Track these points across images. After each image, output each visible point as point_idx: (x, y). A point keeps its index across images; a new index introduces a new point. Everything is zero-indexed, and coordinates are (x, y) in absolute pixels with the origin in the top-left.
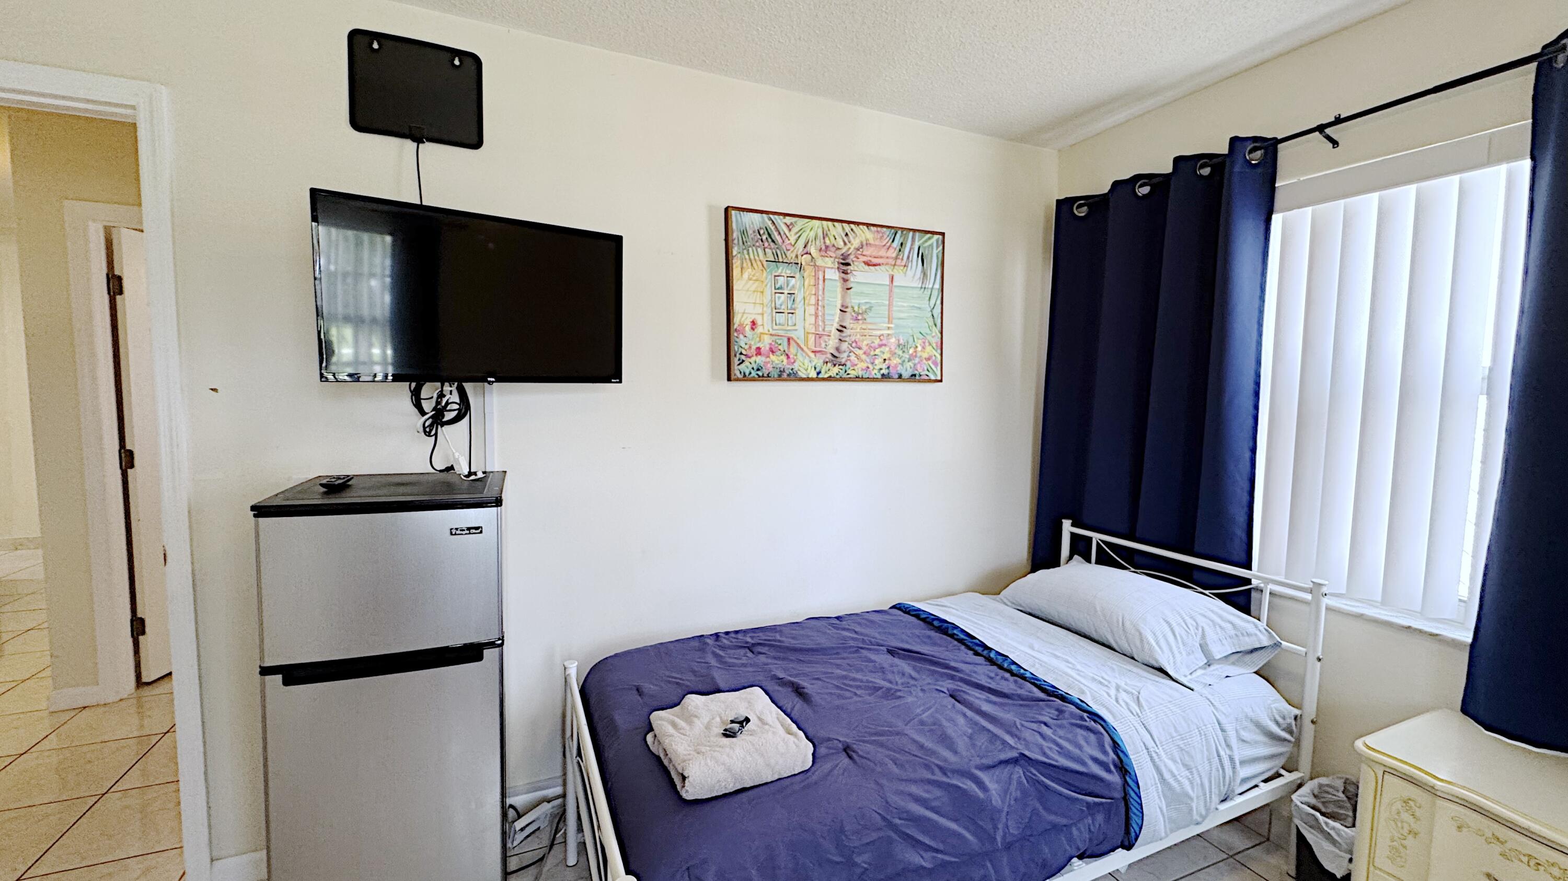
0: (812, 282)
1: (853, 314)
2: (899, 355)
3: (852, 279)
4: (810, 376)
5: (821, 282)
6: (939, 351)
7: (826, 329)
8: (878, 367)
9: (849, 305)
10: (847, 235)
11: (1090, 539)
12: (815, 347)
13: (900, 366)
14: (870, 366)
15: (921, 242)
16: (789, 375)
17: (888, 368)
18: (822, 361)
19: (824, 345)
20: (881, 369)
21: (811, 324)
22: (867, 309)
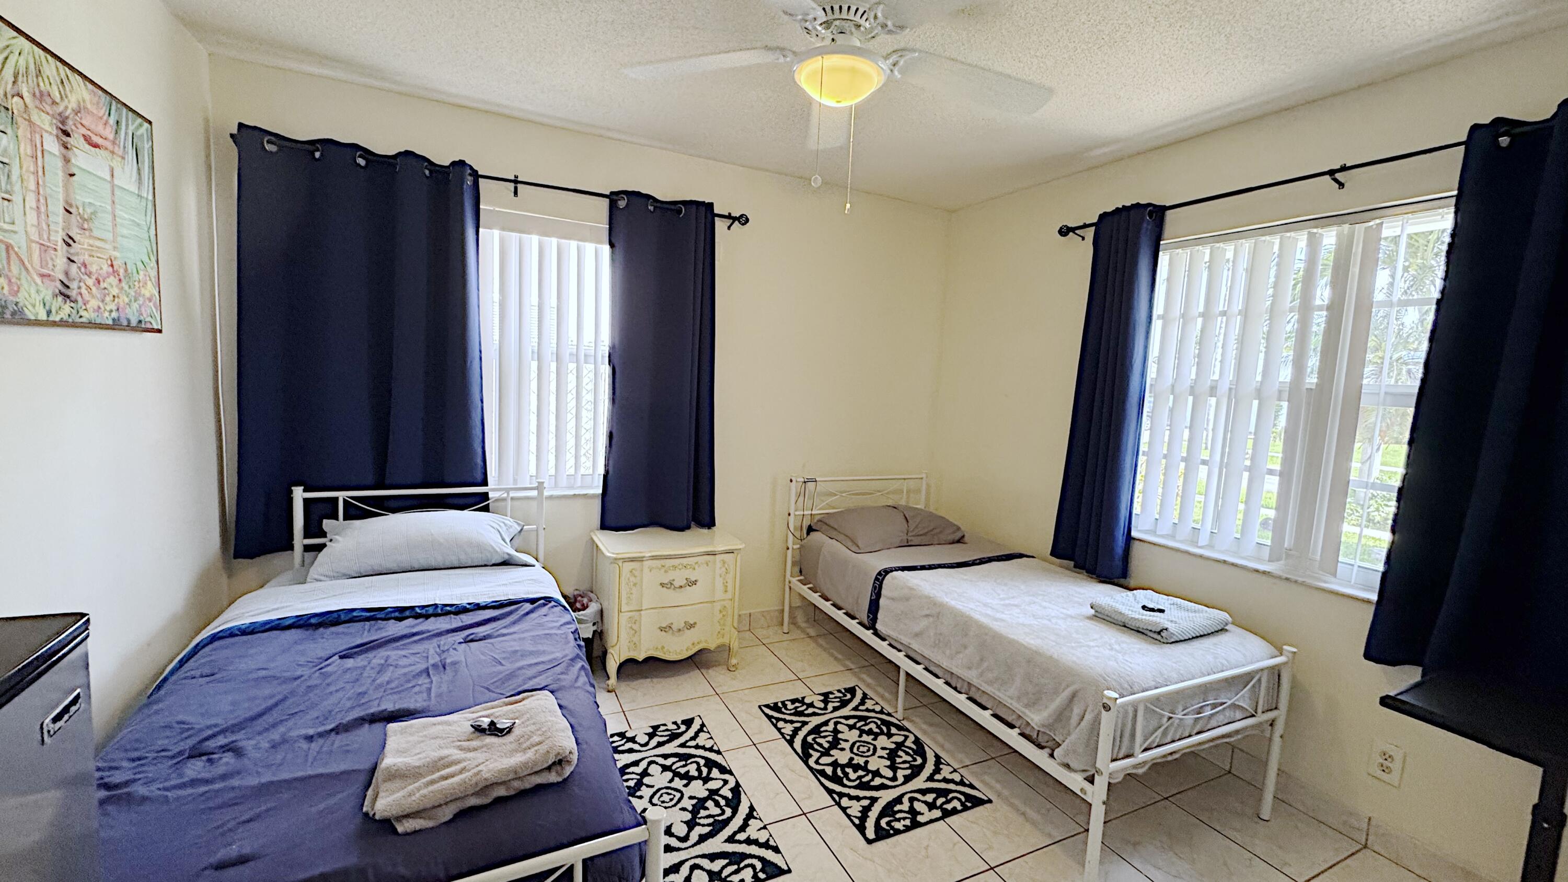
0: (29, 152)
1: (79, 218)
2: (126, 291)
3: (73, 161)
4: (39, 318)
5: (39, 154)
6: (157, 289)
7: (52, 238)
8: (108, 308)
9: (74, 203)
12: (42, 267)
13: (127, 307)
14: (102, 306)
15: (135, 126)
16: (14, 314)
18: (50, 293)
19: (50, 265)
20: (111, 311)
21: (33, 225)
22: (92, 213)
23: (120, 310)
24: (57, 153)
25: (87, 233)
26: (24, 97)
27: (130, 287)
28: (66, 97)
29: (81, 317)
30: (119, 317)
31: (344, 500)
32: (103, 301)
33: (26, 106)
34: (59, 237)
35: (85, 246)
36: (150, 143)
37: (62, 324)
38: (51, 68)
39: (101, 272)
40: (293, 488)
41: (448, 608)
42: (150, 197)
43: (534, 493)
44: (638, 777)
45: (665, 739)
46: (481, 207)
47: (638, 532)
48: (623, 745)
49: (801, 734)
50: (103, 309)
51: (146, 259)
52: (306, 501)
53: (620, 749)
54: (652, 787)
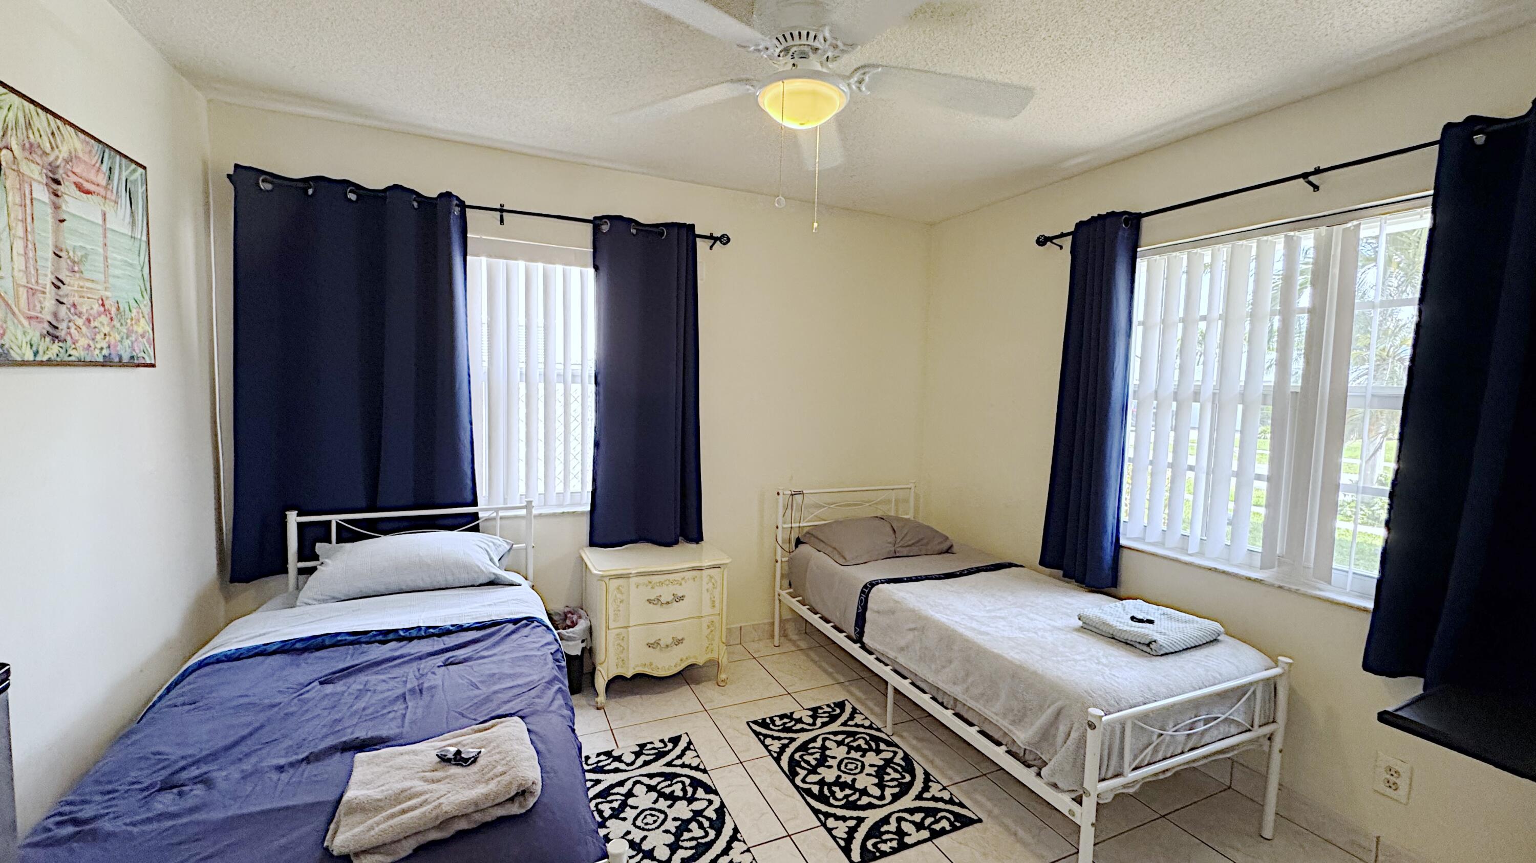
0: (18, 200)
1: (68, 261)
2: (118, 330)
3: (64, 207)
4: (26, 359)
5: (28, 202)
6: (151, 325)
7: (40, 281)
8: (99, 346)
9: (63, 247)
10: (53, 134)
12: (29, 309)
13: (119, 344)
14: (91, 343)
15: (129, 171)
17: (109, 347)
18: (38, 334)
19: (38, 308)
20: (102, 349)
21: (20, 271)
22: (82, 256)
23: (112, 347)
24: (47, 200)
25: (77, 275)
26: (13, 149)
27: (122, 324)
28: (57, 147)
29: (70, 355)
30: (110, 354)
31: (337, 523)
32: (93, 339)
33: (15, 158)
34: (47, 280)
35: (76, 288)
36: (144, 187)
37: (49, 363)
38: (41, 121)
39: (91, 312)
40: (287, 513)
41: (431, 630)
42: (144, 238)
43: (523, 512)
44: (623, 798)
45: (651, 757)
46: (468, 235)
47: (627, 548)
48: (609, 764)
49: (789, 751)
50: (93, 346)
51: (139, 297)
52: (300, 525)
53: (606, 768)
54: (637, 808)
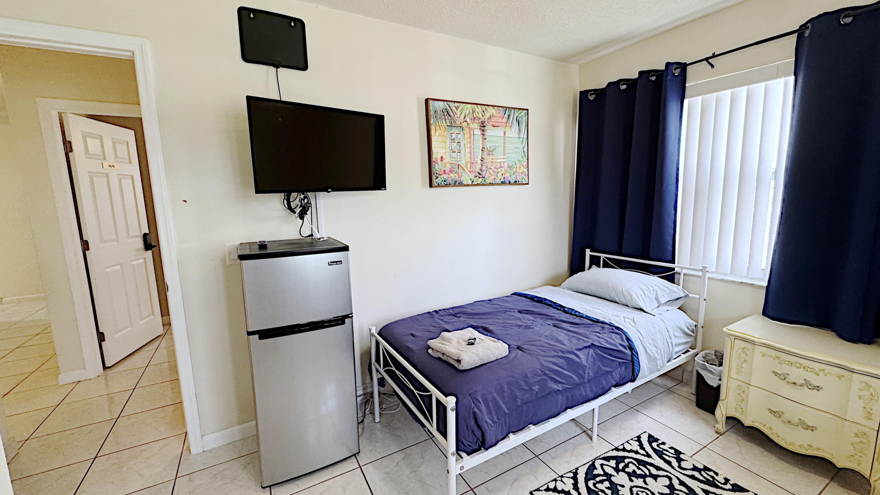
0: (468, 136)
1: (487, 151)
2: (509, 172)
3: (486, 134)
4: (469, 184)
5: (472, 136)
6: (527, 169)
7: (475, 160)
8: (499, 178)
9: (486, 147)
10: (483, 111)
11: (600, 257)
12: (471, 169)
13: (509, 177)
14: (496, 177)
15: (518, 114)
16: (459, 183)
17: (504, 178)
18: (474, 176)
19: (474, 168)
20: (501, 179)
21: (468, 157)
22: (493, 149)
24: (480, 134)
25: (491, 155)
26: (468, 121)
27: (511, 170)
28: (485, 115)
29: (486, 182)
30: (504, 181)
31: (604, 259)
33: (468, 124)
34: (478, 159)
35: (490, 160)
36: (527, 117)
37: (478, 185)
38: (479, 109)
39: (497, 167)
40: (586, 249)
42: (526, 136)
48: (669, 456)
50: (496, 179)
